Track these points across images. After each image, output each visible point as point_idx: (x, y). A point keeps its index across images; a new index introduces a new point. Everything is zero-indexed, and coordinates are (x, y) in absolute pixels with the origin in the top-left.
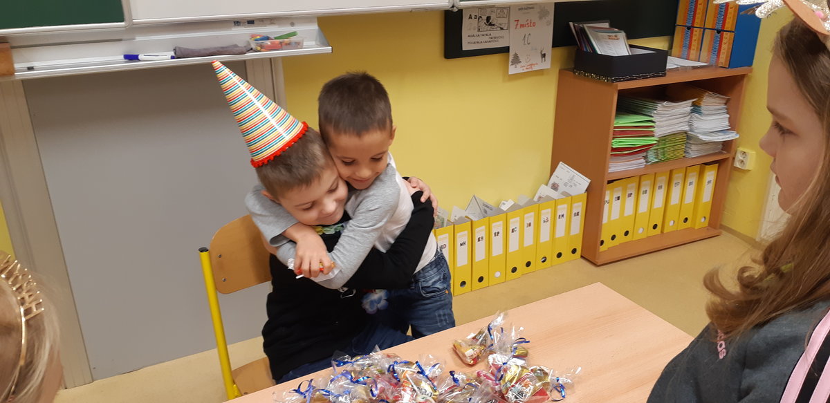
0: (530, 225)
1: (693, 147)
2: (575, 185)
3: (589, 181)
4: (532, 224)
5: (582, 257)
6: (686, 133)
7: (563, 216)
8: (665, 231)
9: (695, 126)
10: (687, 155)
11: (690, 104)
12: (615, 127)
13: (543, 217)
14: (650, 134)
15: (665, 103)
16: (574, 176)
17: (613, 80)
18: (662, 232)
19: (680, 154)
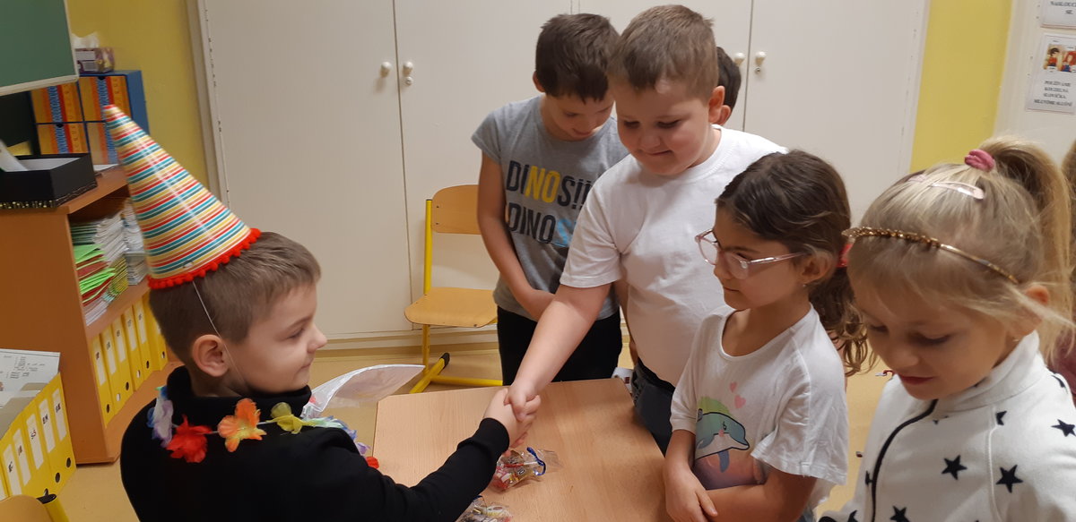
0: (21, 450)
1: (136, 270)
2: (33, 370)
3: (59, 354)
4: (23, 448)
5: (79, 466)
6: (124, 255)
7: (47, 418)
8: (137, 388)
9: (131, 242)
10: (132, 282)
11: (119, 218)
12: (79, 265)
13: (30, 431)
14: (100, 267)
15: (104, 222)
16: (23, 359)
17: (57, 203)
18: (134, 391)
19: (126, 283)
